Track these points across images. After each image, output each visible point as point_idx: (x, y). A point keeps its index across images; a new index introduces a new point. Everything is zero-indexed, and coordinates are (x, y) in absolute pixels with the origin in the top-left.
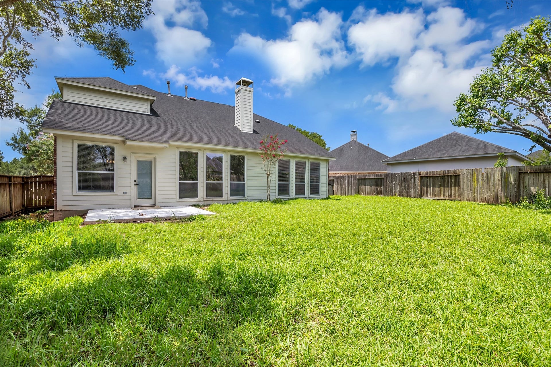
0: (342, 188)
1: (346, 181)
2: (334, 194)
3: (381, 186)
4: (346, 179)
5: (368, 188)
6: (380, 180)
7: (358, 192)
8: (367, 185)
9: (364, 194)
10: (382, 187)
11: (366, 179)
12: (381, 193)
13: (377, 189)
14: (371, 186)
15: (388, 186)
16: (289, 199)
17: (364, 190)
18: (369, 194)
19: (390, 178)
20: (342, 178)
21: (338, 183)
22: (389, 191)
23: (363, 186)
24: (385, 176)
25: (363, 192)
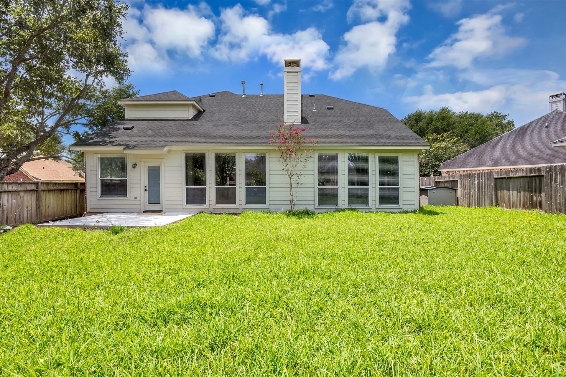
0: (470, 193)
1: (476, 182)
2: (457, 204)
3: (540, 192)
4: (476, 178)
5: (515, 196)
6: (538, 180)
7: (497, 203)
8: (513, 190)
9: (506, 206)
10: (543, 195)
11: (511, 178)
12: (540, 206)
13: (532, 197)
14: (520, 192)
15: (553, 192)
16: (337, 210)
17: (506, 199)
18: (516, 207)
19: (559, 176)
20: (470, 176)
21: (463, 187)
22: (556, 203)
23: (505, 191)
24: (546, 172)
25: (505, 203)
